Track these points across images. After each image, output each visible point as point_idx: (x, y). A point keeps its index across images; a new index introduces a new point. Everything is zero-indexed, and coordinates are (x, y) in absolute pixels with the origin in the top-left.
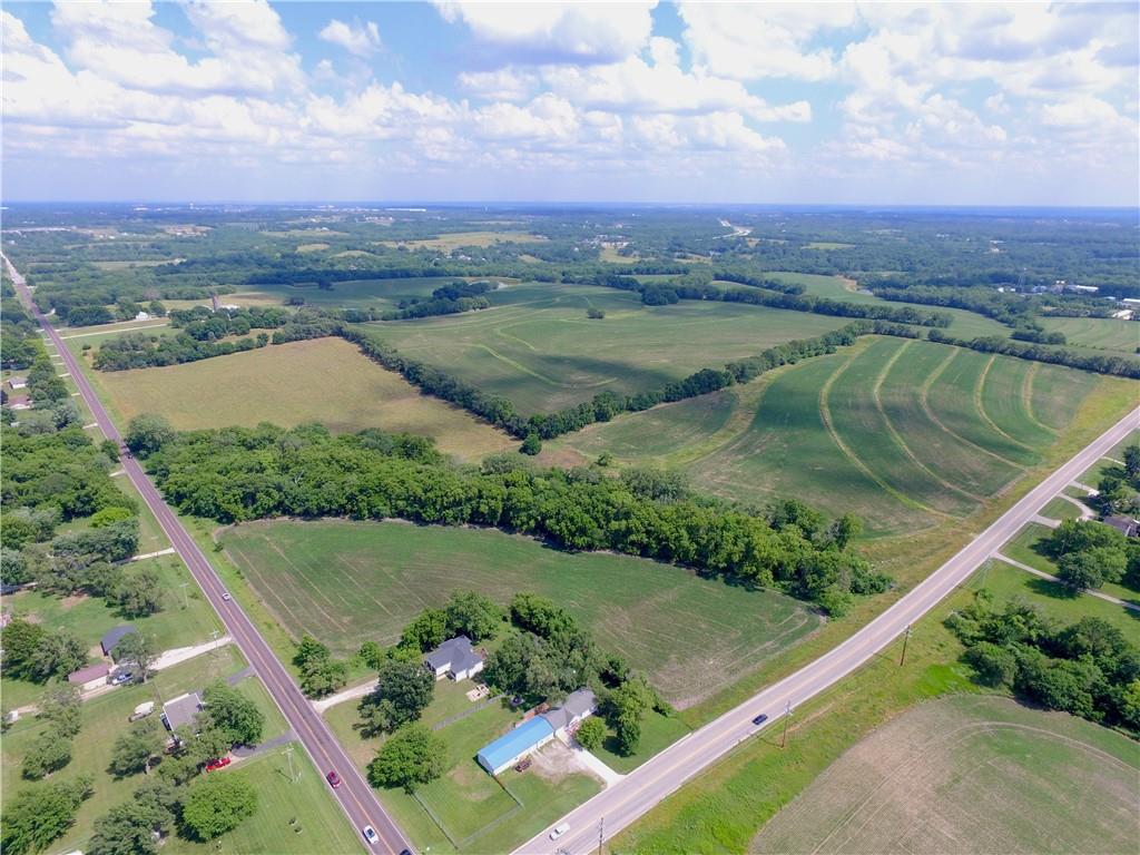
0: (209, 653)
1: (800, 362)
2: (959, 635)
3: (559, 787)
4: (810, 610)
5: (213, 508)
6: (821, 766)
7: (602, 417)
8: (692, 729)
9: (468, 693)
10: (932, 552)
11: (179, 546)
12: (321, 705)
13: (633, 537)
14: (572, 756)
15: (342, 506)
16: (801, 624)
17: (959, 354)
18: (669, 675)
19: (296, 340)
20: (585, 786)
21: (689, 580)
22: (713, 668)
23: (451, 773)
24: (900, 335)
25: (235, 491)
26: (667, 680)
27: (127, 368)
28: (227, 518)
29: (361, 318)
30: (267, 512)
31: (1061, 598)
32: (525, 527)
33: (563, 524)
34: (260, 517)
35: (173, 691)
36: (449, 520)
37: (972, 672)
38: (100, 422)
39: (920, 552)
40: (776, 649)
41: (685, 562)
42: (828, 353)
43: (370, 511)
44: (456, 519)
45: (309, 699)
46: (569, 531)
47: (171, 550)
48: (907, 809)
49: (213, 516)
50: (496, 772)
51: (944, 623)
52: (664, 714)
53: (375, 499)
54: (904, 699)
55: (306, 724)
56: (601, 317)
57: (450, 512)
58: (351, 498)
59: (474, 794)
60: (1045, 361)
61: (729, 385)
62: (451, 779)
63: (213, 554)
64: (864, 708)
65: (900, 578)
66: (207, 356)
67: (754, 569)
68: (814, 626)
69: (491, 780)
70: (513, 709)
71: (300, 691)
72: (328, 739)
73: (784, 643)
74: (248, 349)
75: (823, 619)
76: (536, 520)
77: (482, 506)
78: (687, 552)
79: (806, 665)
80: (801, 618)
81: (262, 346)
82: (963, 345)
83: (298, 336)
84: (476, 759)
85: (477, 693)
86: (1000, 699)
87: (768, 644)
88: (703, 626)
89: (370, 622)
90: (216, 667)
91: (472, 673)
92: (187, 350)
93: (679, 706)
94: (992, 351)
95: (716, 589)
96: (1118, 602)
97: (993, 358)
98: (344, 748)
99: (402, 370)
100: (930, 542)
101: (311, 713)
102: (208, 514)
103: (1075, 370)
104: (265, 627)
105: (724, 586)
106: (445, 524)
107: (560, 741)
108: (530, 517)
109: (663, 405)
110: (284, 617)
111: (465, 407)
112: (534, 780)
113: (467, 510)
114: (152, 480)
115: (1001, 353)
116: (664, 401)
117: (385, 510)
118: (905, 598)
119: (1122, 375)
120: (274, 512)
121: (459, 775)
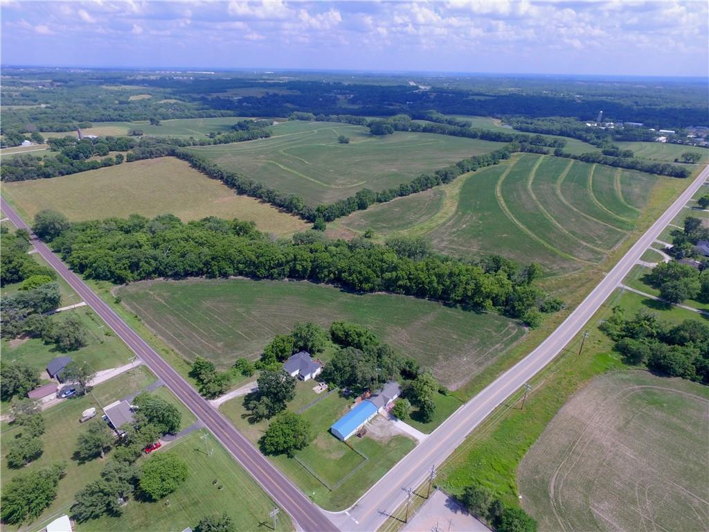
0: (128, 372)
1: (479, 170)
2: (608, 335)
3: (388, 445)
4: (519, 324)
5: (108, 273)
6: (547, 419)
7: (362, 206)
8: (464, 402)
9: (314, 389)
10: (583, 285)
11: (88, 300)
12: (217, 402)
13: (400, 283)
14: (392, 424)
15: (200, 269)
16: (514, 332)
17: (574, 164)
18: (441, 369)
19: (143, 159)
20: (405, 444)
21: (440, 309)
22: (466, 363)
23: (314, 442)
24: (537, 152)
25: (124, 262)
26: (440, 372)
27: (23, 180)
28: (119, 280)
29: (185, 143)
30: (148, 276)
31: (663, 310)
32: (327, 279)
33: (354, 276)
34: (143, 278)
35: (107, 399)
36: (275, 276)
37: (622, 356)
38: (10, 217)
39: (577, 285)
40: (503, 349)
41: (435, 297)
42: (495, 164)
43: (220, 273)
44: (280, 275)
45: (207, 399)
46: (359, 280)
47: (83, 304)
48: (604, 443)
49: (109, 279)
50: (345, 439)
51: (599, 328)
52: (444, 394)
53: (223, 264)
54: (587, 375)
55: (208, 416)
56: (347, 142)
57: (276, 270)
58: (206, 264)
59: (333, 454)
60: (625, 168)
61: (438, 185)
62: (316, 445)
63: (115, 305)
64: (564, 382)
65: (568, 301)
66: (81, 171)
67: (482, 300)
68: (523, 333)
69: (342, 444)
70: (347, 397)
71: (199, 395)
72: (227, 425)
73: (506, 345)
74: (110, 165)
75: (526, 329)
76: (335, 274)
77: (297, 265)
78: (436, 290)
79: (523, 358)
80: (514, 329)
81: (119, 163)
82: (575, 158)
83: (144, 155)
84: (330, 431)
85: (320, 388)
86: (641, 372)
87: (497, 346)
88: (455, 337)
89: (236, 346)
90: (134, 381)
91: (314, 376)
92: (66, 166)
93: (452, 388)
94: (593, 162)
95: (457, 313)
96: (696, 310)
97: (594, 166)
98: (239, 430)
99: (222, 178)
100: (580, 279)
101: (210, 409)
102: (105, 278)
103: (643, 173)
104: (163, 353)
105: (462, 311)
106: (272, 279)
107: (382, 416)
108: (330, 272)
109: (400, 198)
110: (176, 345)
111: (269, 202)
112: (370, 441)
113: (287, 269)
114: (58, 256)
115: (599, 163)
116: (400, 196)
117: (231, 271)
118: (573, 314)
119: (670, 175)
120: (153, 275)
121: (321, 442)
